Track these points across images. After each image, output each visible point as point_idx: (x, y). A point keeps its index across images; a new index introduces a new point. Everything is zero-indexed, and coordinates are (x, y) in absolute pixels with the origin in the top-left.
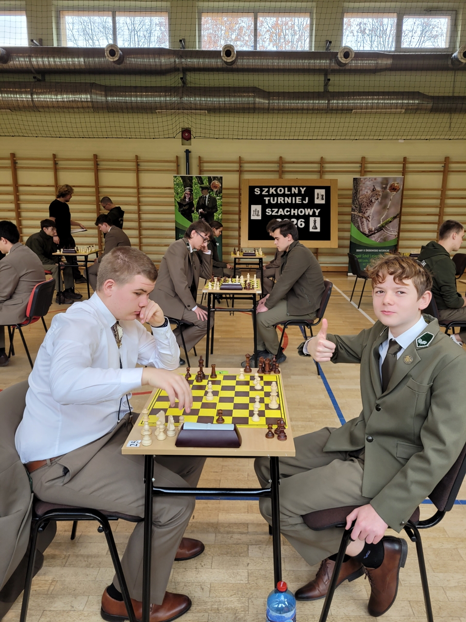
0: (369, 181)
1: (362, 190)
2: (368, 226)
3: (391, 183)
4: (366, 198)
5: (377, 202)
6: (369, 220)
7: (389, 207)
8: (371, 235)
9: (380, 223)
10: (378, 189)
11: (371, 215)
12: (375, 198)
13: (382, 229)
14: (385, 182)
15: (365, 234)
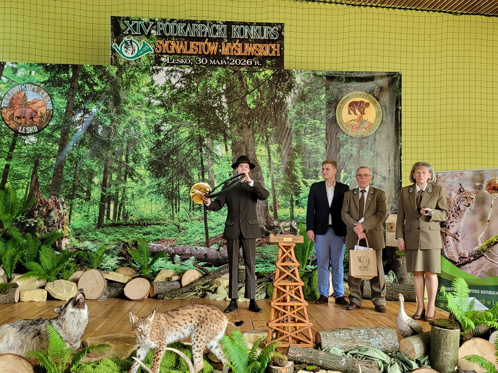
0: (452, 178)
2: (456, 248)
3: (488, 178)
5: (468, 209)
6: (457, 240)
7: (491, 217)
8: (463, 264)
9: (477, 244)
11: (460, 231)
12: (463, 203)
13: (483, 255)
14: (478, 177)
15: (454, 263)
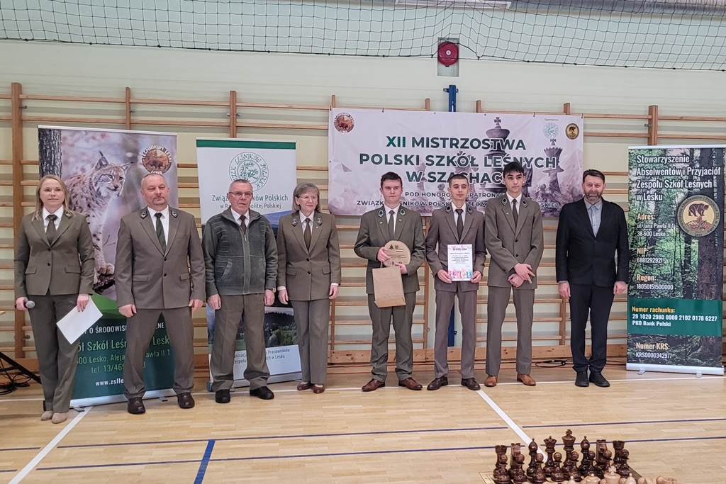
0: (87, 141)
1: (66, 163)
3: (145, 146)
4: (80, 185)
6: (96, 247)
8: (106, 286)
10: (113, 161)
11: (101, 231)
12: (106, 184)
